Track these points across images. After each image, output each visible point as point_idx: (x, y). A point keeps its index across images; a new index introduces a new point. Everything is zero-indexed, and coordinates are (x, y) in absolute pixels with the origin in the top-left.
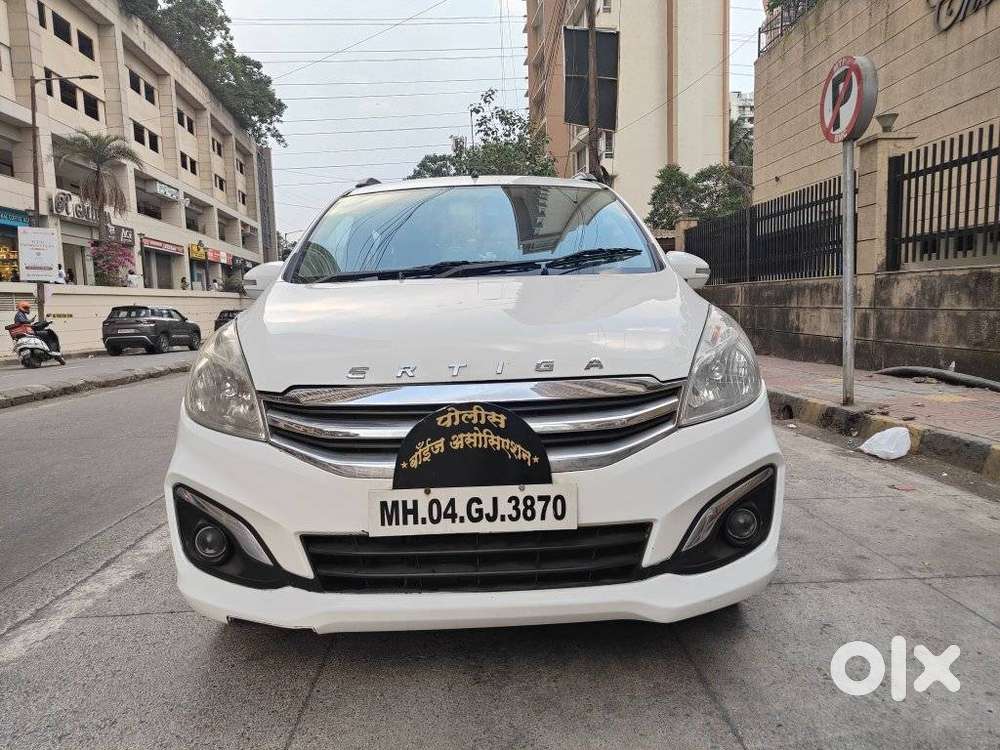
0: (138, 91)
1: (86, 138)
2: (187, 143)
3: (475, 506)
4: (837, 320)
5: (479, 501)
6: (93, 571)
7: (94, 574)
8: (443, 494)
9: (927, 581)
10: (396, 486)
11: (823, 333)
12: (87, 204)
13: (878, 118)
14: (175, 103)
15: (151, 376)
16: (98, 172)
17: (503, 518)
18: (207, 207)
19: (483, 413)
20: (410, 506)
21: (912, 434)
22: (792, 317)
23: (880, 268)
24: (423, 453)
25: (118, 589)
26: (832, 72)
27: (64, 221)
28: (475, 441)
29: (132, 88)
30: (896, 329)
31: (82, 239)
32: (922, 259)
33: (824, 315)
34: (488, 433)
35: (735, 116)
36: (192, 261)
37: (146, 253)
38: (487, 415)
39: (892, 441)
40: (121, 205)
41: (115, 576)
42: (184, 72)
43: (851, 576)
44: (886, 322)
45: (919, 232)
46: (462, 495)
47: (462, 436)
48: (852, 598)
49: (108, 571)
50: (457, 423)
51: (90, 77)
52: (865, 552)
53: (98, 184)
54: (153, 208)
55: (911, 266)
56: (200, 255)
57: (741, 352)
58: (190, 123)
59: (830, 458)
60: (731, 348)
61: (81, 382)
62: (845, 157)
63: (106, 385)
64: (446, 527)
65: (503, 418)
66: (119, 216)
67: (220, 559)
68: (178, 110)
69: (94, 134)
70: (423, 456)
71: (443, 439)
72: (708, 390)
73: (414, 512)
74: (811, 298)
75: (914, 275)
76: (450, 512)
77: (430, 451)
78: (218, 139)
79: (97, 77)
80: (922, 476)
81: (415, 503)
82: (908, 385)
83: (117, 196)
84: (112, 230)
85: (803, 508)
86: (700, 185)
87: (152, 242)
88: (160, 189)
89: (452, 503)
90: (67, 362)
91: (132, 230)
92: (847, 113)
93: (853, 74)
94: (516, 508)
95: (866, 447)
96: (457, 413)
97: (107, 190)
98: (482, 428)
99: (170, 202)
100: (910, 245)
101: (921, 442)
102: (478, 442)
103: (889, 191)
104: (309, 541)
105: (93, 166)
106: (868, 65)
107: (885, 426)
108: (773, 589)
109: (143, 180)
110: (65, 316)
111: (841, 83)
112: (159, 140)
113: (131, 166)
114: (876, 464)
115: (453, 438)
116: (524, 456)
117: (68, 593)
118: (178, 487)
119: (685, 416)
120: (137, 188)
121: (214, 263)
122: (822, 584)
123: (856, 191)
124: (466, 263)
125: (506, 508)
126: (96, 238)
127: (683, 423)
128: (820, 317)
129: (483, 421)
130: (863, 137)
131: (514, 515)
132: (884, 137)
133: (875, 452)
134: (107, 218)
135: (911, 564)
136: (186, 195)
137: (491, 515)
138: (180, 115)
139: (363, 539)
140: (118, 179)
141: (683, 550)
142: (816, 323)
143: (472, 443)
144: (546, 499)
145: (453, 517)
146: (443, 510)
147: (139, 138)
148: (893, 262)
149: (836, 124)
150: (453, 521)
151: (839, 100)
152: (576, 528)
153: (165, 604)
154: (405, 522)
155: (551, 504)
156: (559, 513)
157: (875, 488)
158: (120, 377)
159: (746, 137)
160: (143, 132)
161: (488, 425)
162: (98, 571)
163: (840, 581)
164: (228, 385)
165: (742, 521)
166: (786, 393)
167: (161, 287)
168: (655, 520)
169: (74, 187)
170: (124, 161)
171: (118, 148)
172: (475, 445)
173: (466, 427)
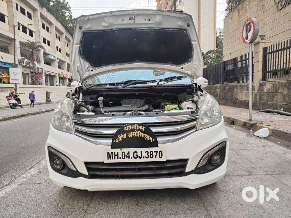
0: (44, 29)
1: (29, 42)
2: (58, 43)
3: (135, 154)
4: (247, 96)
5: (137, 152)
6: (26, 170)
7: (27, 171)
8: (126, 150)
9: (273, 175)
10: (112, 148)
11: (243, 99)
12: (30, 61)
13: (260, 36)
14: (55, 32)
15: (47, 111)
16: (32, 52)
17: (144, 157)
18: (64, 62)
19: (138, 126)
20: (116, 154)
21: (269, 130)
22: (234, 94)
23: (260, 80)
24: (120, 138)
25: (33, 176)
26: (245, 23)
27: (23, 66)
28: (135, 134)
29: (43, 28)
30: (265, 98)
31: (28, 71)
32: (273, 78)
33: (244, 94)
34: (139, 132)
35: (218, 35)
36: (59, 78)
37: (46, 75)
38: (139, 127)
39: (263, 132)
40: (39, 61)
41: (33, 172)
42: (57, 23)
43: (250, 174)
44: (262, 96)
45: (272, 69)
46: (131, 150)
47: (131, 133)
48: (250, 181)
49: (31, 170)
50: (130, 129)
51: (31, 25)
52: (254, 166)
53: (32, 55)
54: (48, 62)
55: (269, 80)
56: (62, 76)
57: (216, 108)
58: (59, 38)
59: (245, 137)
60: (213, 106)
61: (26, 113)
62: (249, 48)
63: (34, 114)
64: (127, 160)
65: (144, 128)
66: (38, 65)
67: (61, 168)
68: (56, 34)
69: (32, 41)
70: (120, 139)
71: (126, 134)
72: (206, 118)
73: (117, 155)
74: (240, 89)
75: (270, 82)
76: (128, 155)
77: (122, 137)
78: (67, 42)
79: (32, 25)
80: (272, 143)
81: (118, 153)
82: (269, 115)
83: (38, 59)
84: (37, 69)
85: (236, 153)
86: (208, 55)
87: (48, 72)
88: (50, 57)
89: (129, 153)
90: (23, 107)
91: (42, 69)
92: (250, 35)
93: (252, 23)
94: (147, 154)
95: (256, 134)
96: (130, 126)
97: (35, 57)
98: (137, 130)
99: (53, 61)
100: (269, 73)
101: (272, 132)
102: (136, 135)
103: (263, 57)
104: (86, 163)
105: (31, 50)
106: (256, 21)
107: (261, 128)
108: (227, 177)
109: (46, 54)
110: (22, 94)
111: (248, 26)
112: (50, 43)
113: (42, 50)
114: (258, 139)
115: (129, 133)
116: (150, 139)
117: (19, 177)
118: (49, 147)
119: (199, 127)
120: (44, 56)
121: (66, 78)
122: (241, 176)
123: (253, 58)
124: (135, 80)
125: (145, 155)
126: (32, 71)
127: (198, 129)
128: (242, 95)
129: (138, 129)
130: (255, 42)
131: (147, 156)
132: (261, 41)
133: (258, 136)
134: (35, 65)
135: (268, 170)
136: (58, 59)
137: (140, 156)
138: (56, 35)
139: (102, 163)
140: (38, 54)
141: (198, 167)
142: (241, 96)
143: (134, 135)
144: (157, 152)
145: (129, 157)
146: (126, 155)
147: (45, 42)
148: (264, 78)
149: (247, 38)
150: (129, 158)
151: (247, 31)
152: (165, 161)
153: (46, 180)
154: (115, 159)
155: (158, 153)
156: (161, 156)
157: (258, 146)
158: (38, 112)
159: (221, 41)
160: (45, 40)
161: (139, 130)
162: (28, 170)
163: (247, 175)
164: (64, 117)
165: (216, 158)
166: (232, 117)
167: (50, 85)
168: (189, 158)
169: (26, 56)
170: (40, 49)
171: (38, 45)
172: (135, 136)
173: (133, 130)
